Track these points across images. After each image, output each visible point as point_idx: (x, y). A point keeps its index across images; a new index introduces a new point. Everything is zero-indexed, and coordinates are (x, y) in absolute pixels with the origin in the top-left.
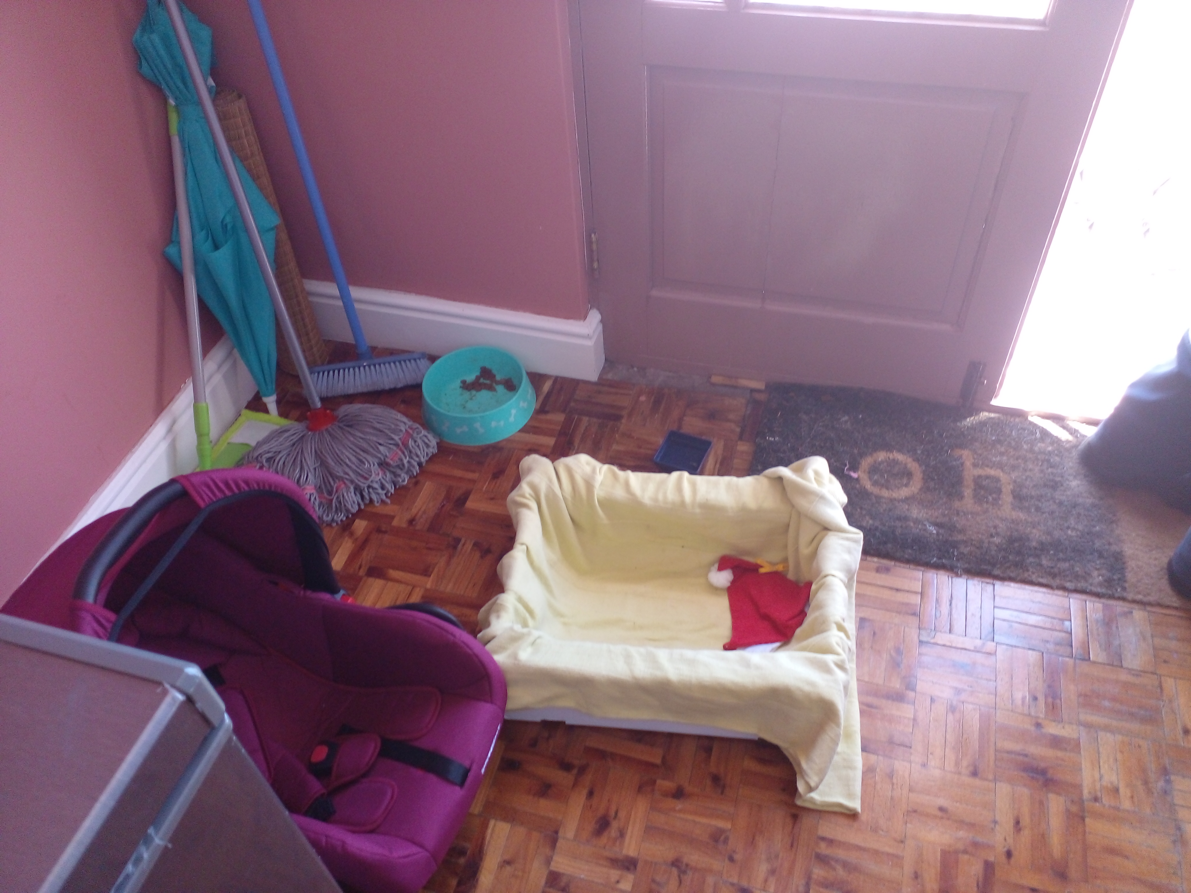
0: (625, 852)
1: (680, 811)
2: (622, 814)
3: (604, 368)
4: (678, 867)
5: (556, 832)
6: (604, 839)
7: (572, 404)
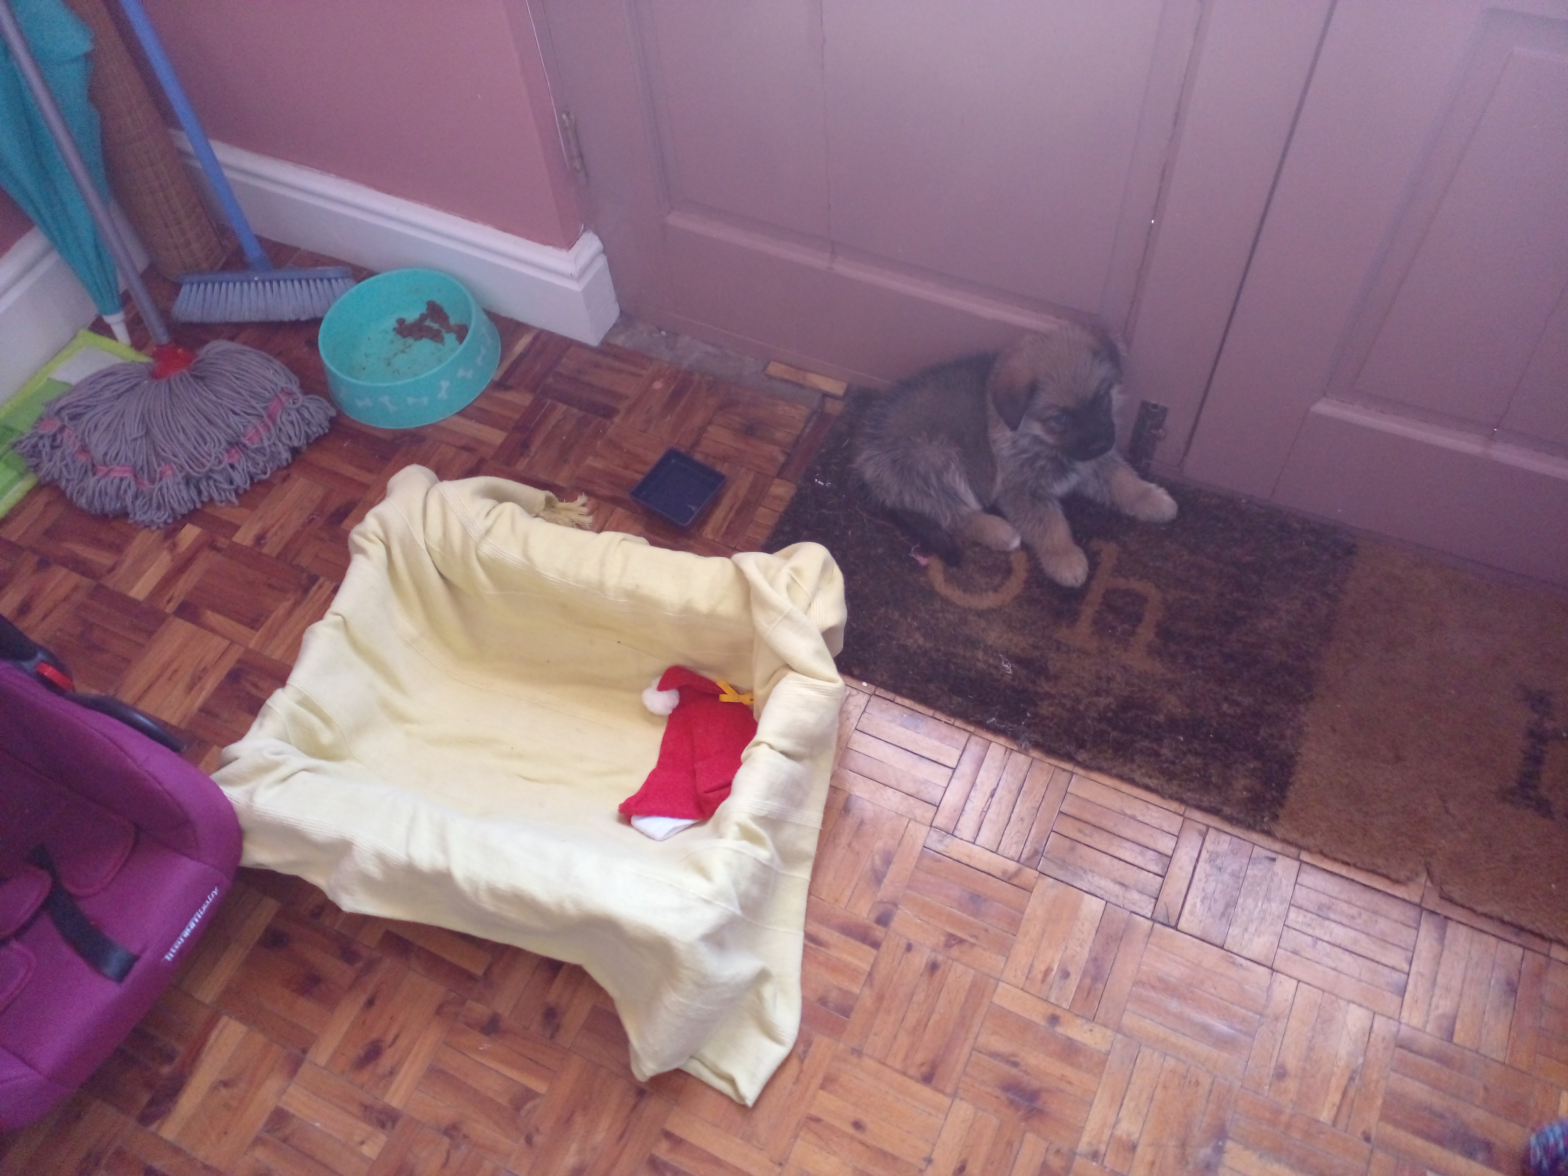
0: (387, 1099)
1: (484, 1053)
2: (403, 1042)
3: (615, 325)
4: (451, 1137)
5: (305, 1051)
6: (365, 1076)
7: (550, 380)
